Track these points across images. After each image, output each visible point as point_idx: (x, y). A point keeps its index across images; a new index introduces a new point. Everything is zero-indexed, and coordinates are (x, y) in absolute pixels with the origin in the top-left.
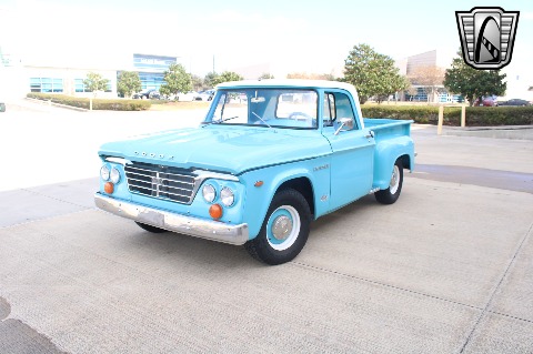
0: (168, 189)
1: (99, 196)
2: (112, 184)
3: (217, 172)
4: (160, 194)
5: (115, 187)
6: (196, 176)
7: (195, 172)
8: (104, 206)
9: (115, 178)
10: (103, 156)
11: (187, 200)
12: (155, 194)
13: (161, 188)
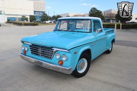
0: (43, 54)
1: (21, 55)
2: (25, 51)
3: (61, 49)
4: (41, 55)
5: (27, 52)
6: (53, 50)
7: (53, 48)
8: (23, 58)
9: (26, 49)
10: (23, 42)
11: (51, 58)
12: (39, 55)
13: (41, 53)
